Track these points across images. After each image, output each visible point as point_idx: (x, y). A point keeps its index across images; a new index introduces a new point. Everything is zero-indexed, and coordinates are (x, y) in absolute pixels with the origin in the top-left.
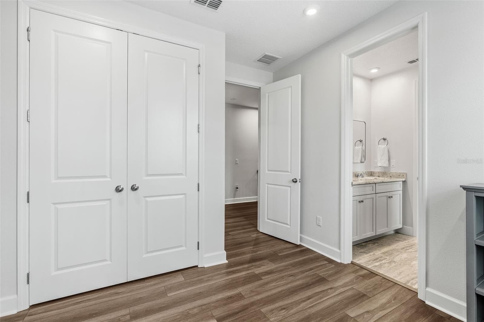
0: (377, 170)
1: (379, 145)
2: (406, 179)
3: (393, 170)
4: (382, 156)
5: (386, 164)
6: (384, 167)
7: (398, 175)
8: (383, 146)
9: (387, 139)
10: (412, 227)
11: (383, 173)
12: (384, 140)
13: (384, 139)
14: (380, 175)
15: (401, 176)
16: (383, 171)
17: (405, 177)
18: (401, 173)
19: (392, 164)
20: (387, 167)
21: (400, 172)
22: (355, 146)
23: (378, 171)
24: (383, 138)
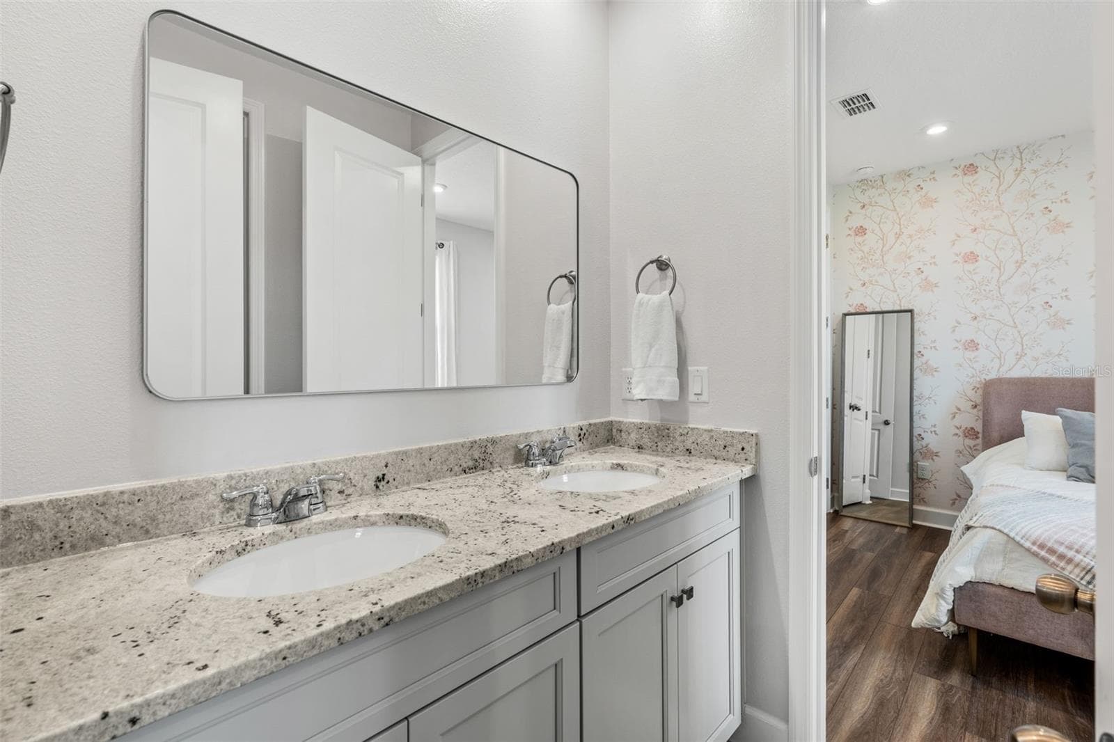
0: (633, 417)
1: (638, 291)
2: (757, 466)
3: (700, 420)
4: (651, 347)
5: (667, 391)
6: (661, 401)
7: (722, 443)
8: (655, 299)
9: (673, 263)
10: (786, 718)
11: (658, 429)
12: (660, 269)
13: (662, 265)
14: (646, 441)
15: (732, 451)
16: (658, 422)
17: (752, 455)
18: (733, 434)
19: (694, 387)
20: (672, 403)
21: (729, 429)
22: (549, 303)
23: (637, 420)
24: (655, 257)
